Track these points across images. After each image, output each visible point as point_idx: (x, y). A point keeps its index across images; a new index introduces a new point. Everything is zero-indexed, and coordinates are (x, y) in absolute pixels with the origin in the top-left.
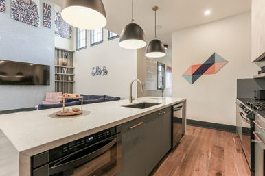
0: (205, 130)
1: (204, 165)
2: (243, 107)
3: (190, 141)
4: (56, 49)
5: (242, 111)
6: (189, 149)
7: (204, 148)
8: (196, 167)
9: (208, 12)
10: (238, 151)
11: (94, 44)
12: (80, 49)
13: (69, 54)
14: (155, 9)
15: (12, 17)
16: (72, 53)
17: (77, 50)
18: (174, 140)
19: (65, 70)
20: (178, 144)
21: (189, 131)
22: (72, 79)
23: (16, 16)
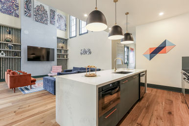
0: (159, 90)
1: (161, 108)
2: (185, 74)
3: (150, 96)
4: (58, 38)
5: (185, 77)
6: (150, 100)
7: (159, 100)
8: (155, 109)
9: (161, 14)
10: (182, 102)
11: (82, 34)
12: (72, 37)
13: (65, 41)
14: (127, 14)
15: (34, 20)
16: (66, 40)
17: (70, 38)
18: (141, 94)
19: (63, 51)
20: (143, 97)
21: (148, 91)
22: (67, 57)
23: (36, 19)
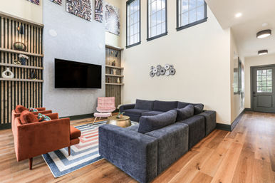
12: (131, 46)
15: (67, 10)
16: (120, 51)
17: (127, 47)
19: (115, 71)
22: (121, 82)
23: (71, 9)
